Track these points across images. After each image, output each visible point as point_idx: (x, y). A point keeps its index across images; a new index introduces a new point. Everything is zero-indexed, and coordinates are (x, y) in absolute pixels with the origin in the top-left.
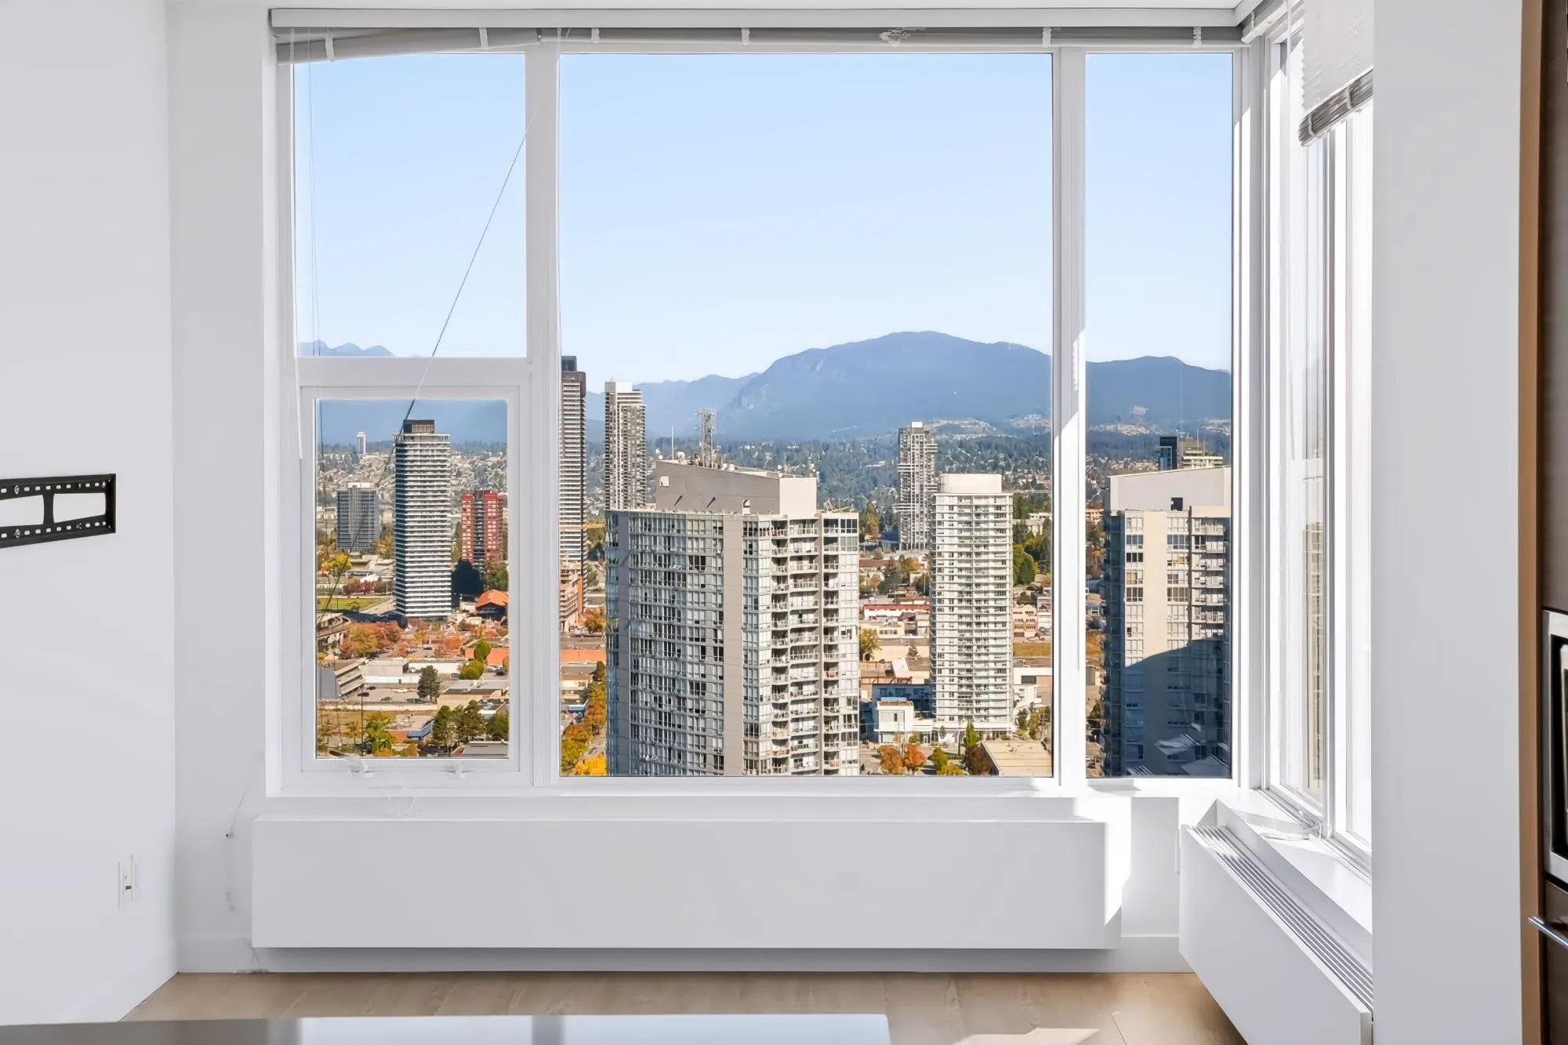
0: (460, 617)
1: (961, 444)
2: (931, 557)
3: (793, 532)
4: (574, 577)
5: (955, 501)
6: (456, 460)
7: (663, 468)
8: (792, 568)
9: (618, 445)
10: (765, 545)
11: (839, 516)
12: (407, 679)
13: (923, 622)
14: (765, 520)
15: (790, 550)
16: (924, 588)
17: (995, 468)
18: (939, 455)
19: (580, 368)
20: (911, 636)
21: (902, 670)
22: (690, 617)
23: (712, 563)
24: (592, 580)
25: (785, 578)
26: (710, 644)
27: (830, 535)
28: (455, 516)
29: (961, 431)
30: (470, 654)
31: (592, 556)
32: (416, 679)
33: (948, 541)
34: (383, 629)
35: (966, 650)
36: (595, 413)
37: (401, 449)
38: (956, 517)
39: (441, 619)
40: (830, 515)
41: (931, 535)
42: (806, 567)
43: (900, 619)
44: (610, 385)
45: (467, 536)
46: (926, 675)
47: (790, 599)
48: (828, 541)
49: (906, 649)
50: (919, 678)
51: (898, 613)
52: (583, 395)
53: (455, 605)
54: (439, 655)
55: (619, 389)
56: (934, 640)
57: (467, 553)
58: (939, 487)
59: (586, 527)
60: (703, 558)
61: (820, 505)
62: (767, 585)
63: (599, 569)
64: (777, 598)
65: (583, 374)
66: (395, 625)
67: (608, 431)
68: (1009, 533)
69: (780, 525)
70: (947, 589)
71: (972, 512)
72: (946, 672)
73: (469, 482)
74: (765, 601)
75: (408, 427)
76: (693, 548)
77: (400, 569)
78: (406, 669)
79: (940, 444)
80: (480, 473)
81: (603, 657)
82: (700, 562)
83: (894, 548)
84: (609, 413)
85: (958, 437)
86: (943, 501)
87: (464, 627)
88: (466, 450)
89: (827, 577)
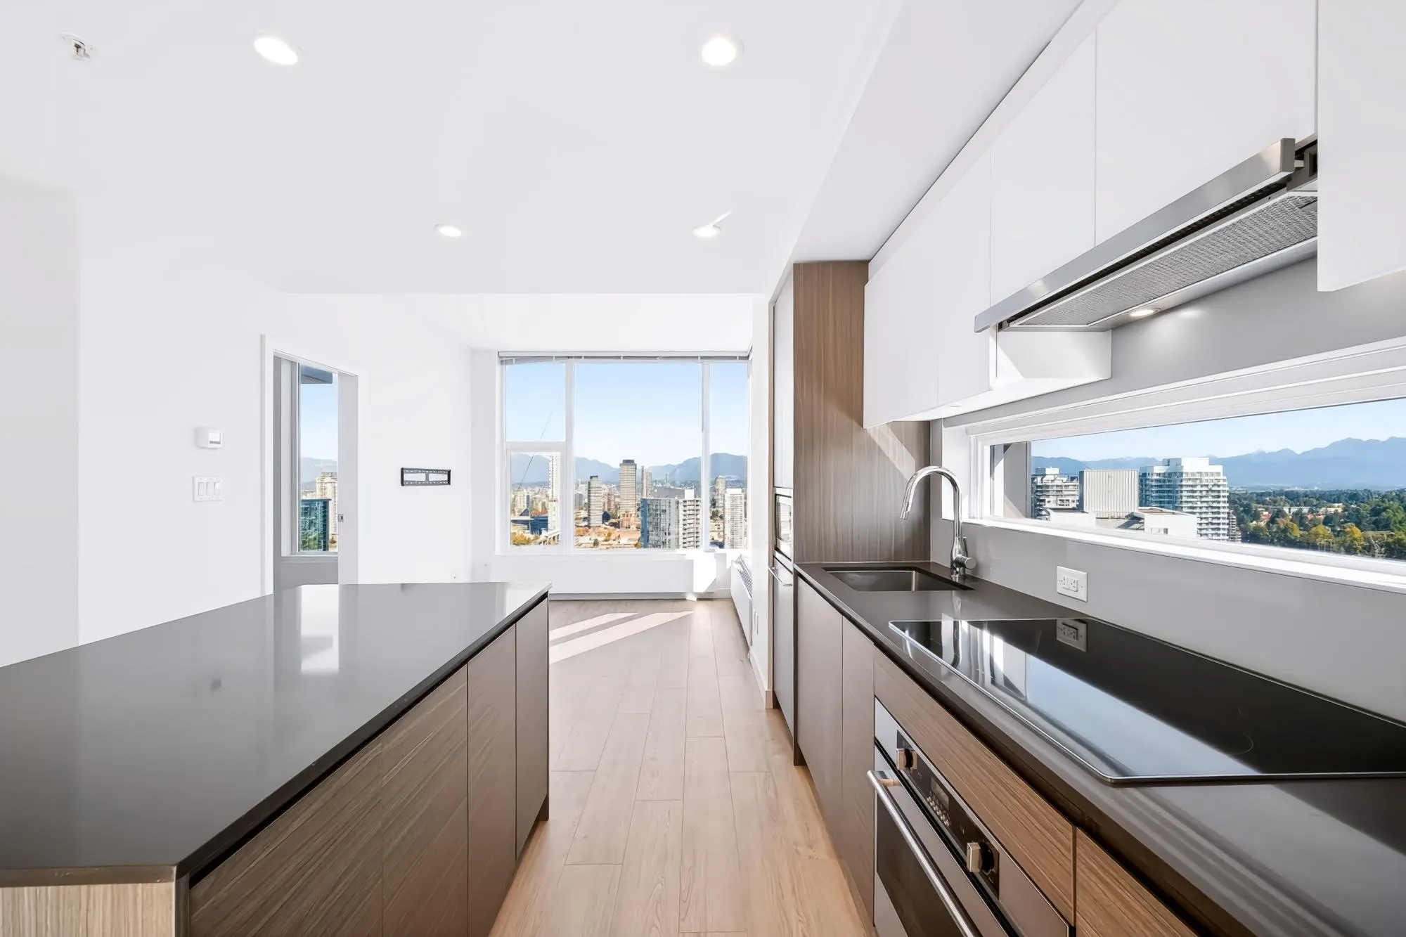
0: (604, 526)
1: (732, 481)
2: (724, 510)
3: (688, 503)
4: (633, 516)
5: (730, 495)
6: (604, 486)
7: (655, 488)
8: (688, 512)
9: (645, 481)
10: (681, 507)
12: (590, 542)
13: (721, 526)
14: (681, 501)
15: (687, 508)
16: (722, 517)
17: (740, 487)
18: (726, 483)
19: (635, 462)
20: (718, 530)
21: (716, 539)
22: (662, 525)
23: (668, 512)
24: (638, 516)
25: (686, 515)
26: (667, 535)
27: (696, 504)
28: (603, 500)
30: (607, 535)
31: (638, 510)
32: (593, 542)
33: (728, 506)
34: (584, 528)
35: (732, 533)
36: (639, 474)
37: (589, 483)
38: (730, 500)
39: (599, 526)
40: (697, 499)
41: (724, 504)
42: (691, 512)
43: (715, 525)
44: (643, 467)
45: (606, 505)
47: (688, 520)
49: (717, 533)
50: (721, 540)
51: (714, 523)
52: (636, 469)
53: (603, 523)
54: (598, 536)
56: (724, 531)
57: (606, 510)
58: (726, 492)
59: (636, 503)
61: (695, 497)
62: (681, 517)
63: (639, 513)
64: (684, 520)
65: (636, 465)
66: (587, 528)
67: (642, 479)
68: (743, 504)
69: (685, 502)
70: (727, 517)
71: (733, 498)
72: (727, 540)
73: (607, 491)
74: (681, 520)
75: (591, 477)
76: (663, 508)
77: (589, 514)
79: (725, 480)
80: (610, 489)
81: (639, 538)
82: (664, 511)
83: (714, 508)
84: (642, 475)
85: (731, 479)
86: (726, 496)
87: (605, 528)
88: (606, 483)
89: (696, 515)
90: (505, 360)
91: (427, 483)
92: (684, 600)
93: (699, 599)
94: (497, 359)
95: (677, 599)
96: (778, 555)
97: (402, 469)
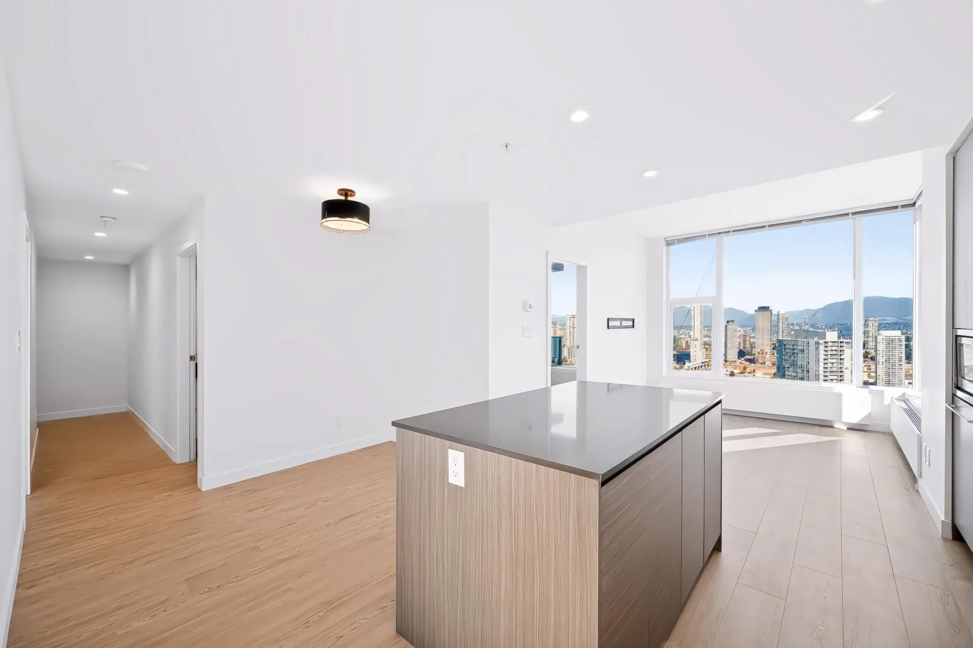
0: (740, 361)
1: (887, 323)
2: (876, 351)
3: (830, 344)
4: (768, 353)
5: (884, 337)
6: (739, 329)
7: (792, 330)
8: (830, 352)
9: (781, 325)
10: (822, 348)
11: (845, 341)
13: (873, 367)
14: (822, 341)
15: (829, 348)
17: (899, 329)
18: (879, 326)
19: (770, 309)
20: (869, 370)
21: (865, 378)
22: (799, 363)
23: (806, 351)
24: (774, 354)
25: (827, 355)
26: (805, 369)
27: (842, 345)
28: (739, 340)
29: (887, 320)
30: (742, 368)
31: (774, 349)
32: (730, 373)
33: (881, 347)
36: (774, 318)
38: (884, 341)
39: (735, 361)
40: (842, 340)
41: (876, 346)
42: (834, 353)
43: (865, 366)
44: (778, 312)
45: (742, 345)
46: (874, 380)
47: (829, 360)
48: (841, 346)
49: (867, 374)
51: (865, 364)
52: (771, 314)
53: (739, 358)
54: (734, 368)
55: (781, 313)
56: (876, 372)
57: (742, 348)
58: (878, 334)
59: (772, 343)
60: (803, 350)
61: (839, 338)
62: (822, 357)
63: (775, 352)
64: (825, 359)
65: (771, 310)
67: (778, 322)
68: (904, 346)
69: (826, 343)
70: (881, 359)
71: (890, 341)
72: (880, 380)
73: (742, 333)
74: (821, 360)
76: (800, 348)
78: (727, 371)
79: (879, 324)
80: (745, 331)
81: (776, 371)
82: (803, 351)
83: (863, 349)
84: (778, 319)
85: (886, 322)
86: (879, 338)
87: (741, 363)
88: (742, 327)
89: (841, 355)
90: (669, 243)
91: (621, 327)
92: (832, 427)
93: (849, 429)
94: (664, 243)
95: (825, 425)
96: (959, 393)
97: (608, 319)
